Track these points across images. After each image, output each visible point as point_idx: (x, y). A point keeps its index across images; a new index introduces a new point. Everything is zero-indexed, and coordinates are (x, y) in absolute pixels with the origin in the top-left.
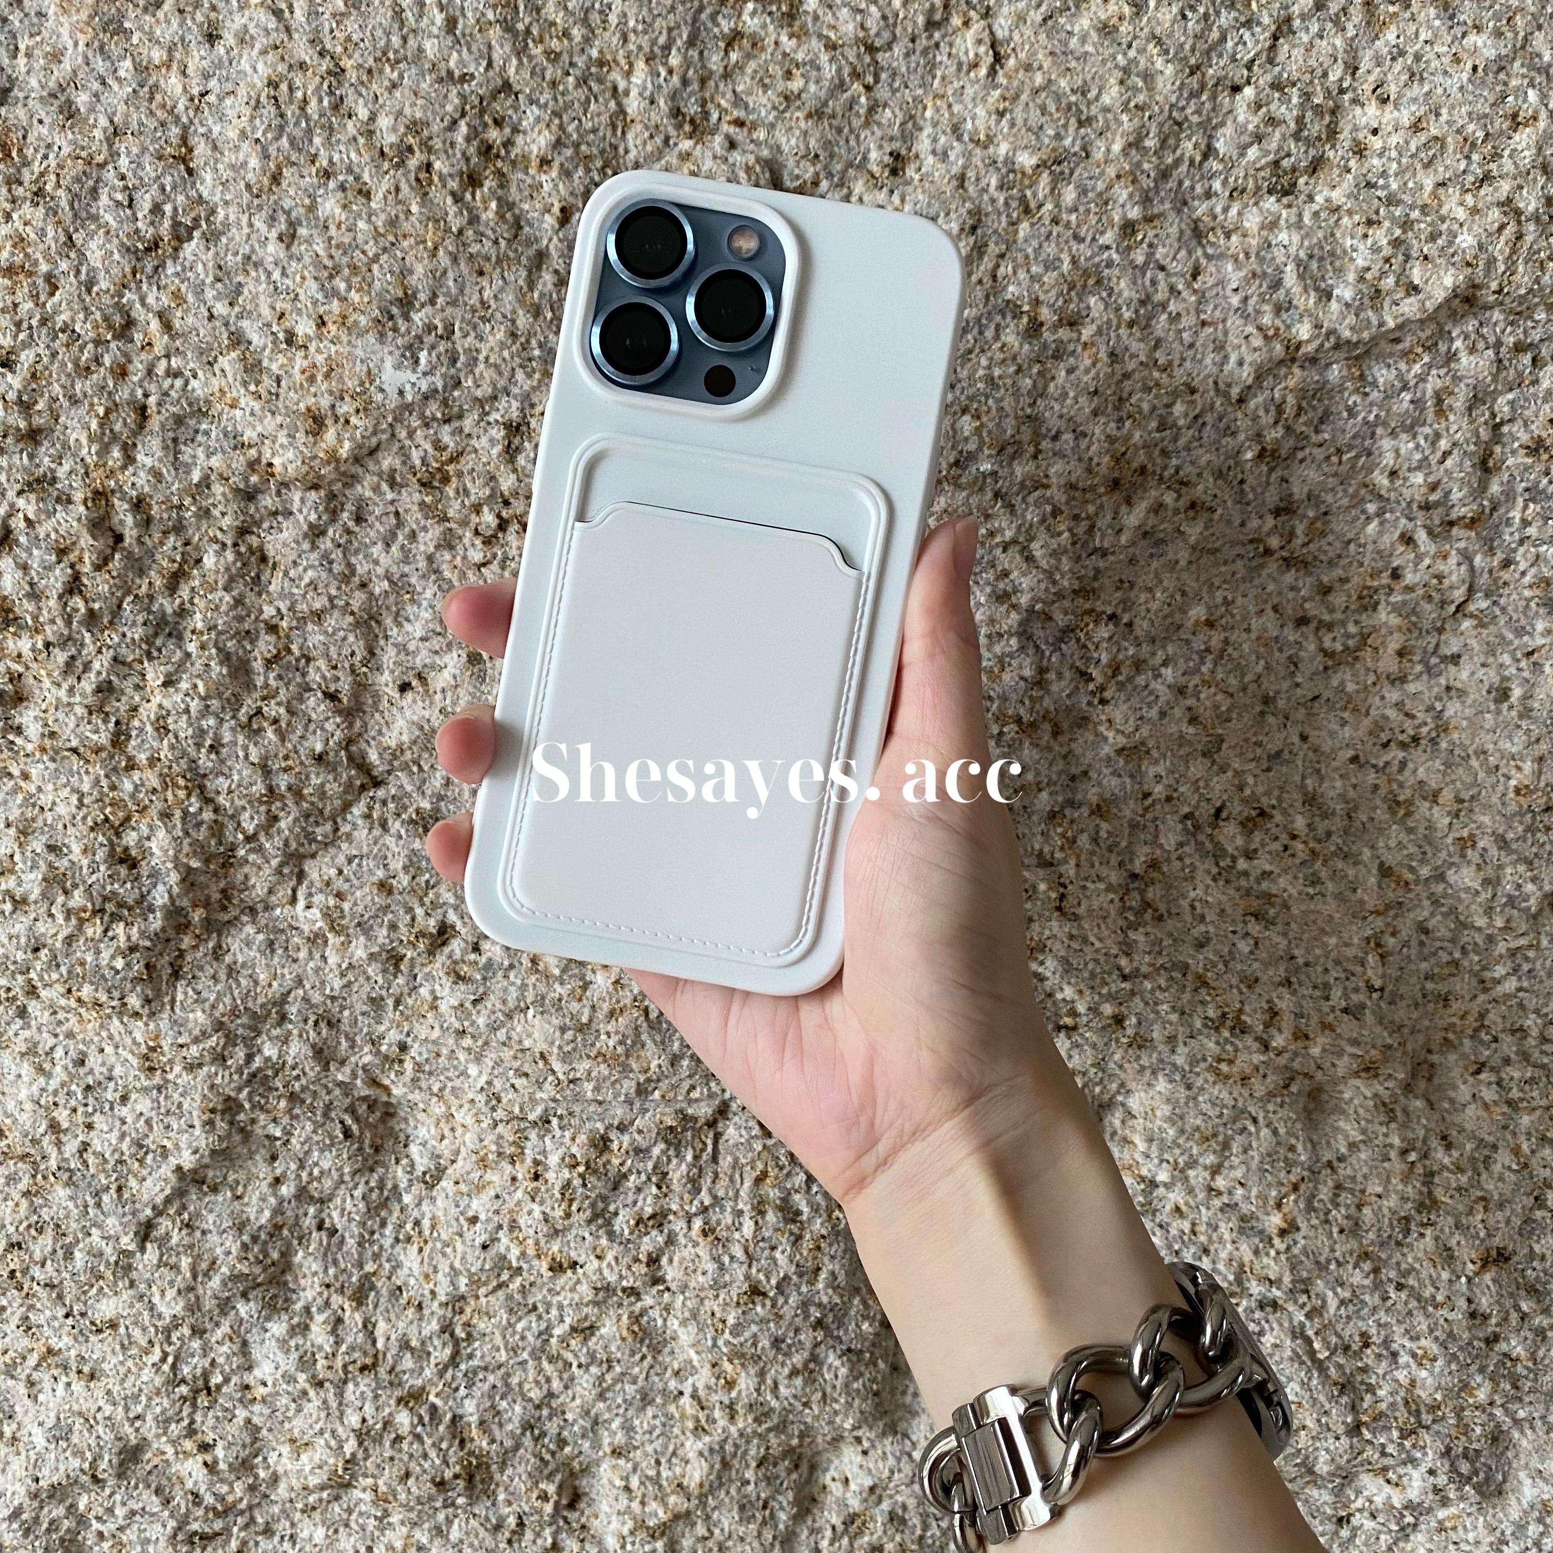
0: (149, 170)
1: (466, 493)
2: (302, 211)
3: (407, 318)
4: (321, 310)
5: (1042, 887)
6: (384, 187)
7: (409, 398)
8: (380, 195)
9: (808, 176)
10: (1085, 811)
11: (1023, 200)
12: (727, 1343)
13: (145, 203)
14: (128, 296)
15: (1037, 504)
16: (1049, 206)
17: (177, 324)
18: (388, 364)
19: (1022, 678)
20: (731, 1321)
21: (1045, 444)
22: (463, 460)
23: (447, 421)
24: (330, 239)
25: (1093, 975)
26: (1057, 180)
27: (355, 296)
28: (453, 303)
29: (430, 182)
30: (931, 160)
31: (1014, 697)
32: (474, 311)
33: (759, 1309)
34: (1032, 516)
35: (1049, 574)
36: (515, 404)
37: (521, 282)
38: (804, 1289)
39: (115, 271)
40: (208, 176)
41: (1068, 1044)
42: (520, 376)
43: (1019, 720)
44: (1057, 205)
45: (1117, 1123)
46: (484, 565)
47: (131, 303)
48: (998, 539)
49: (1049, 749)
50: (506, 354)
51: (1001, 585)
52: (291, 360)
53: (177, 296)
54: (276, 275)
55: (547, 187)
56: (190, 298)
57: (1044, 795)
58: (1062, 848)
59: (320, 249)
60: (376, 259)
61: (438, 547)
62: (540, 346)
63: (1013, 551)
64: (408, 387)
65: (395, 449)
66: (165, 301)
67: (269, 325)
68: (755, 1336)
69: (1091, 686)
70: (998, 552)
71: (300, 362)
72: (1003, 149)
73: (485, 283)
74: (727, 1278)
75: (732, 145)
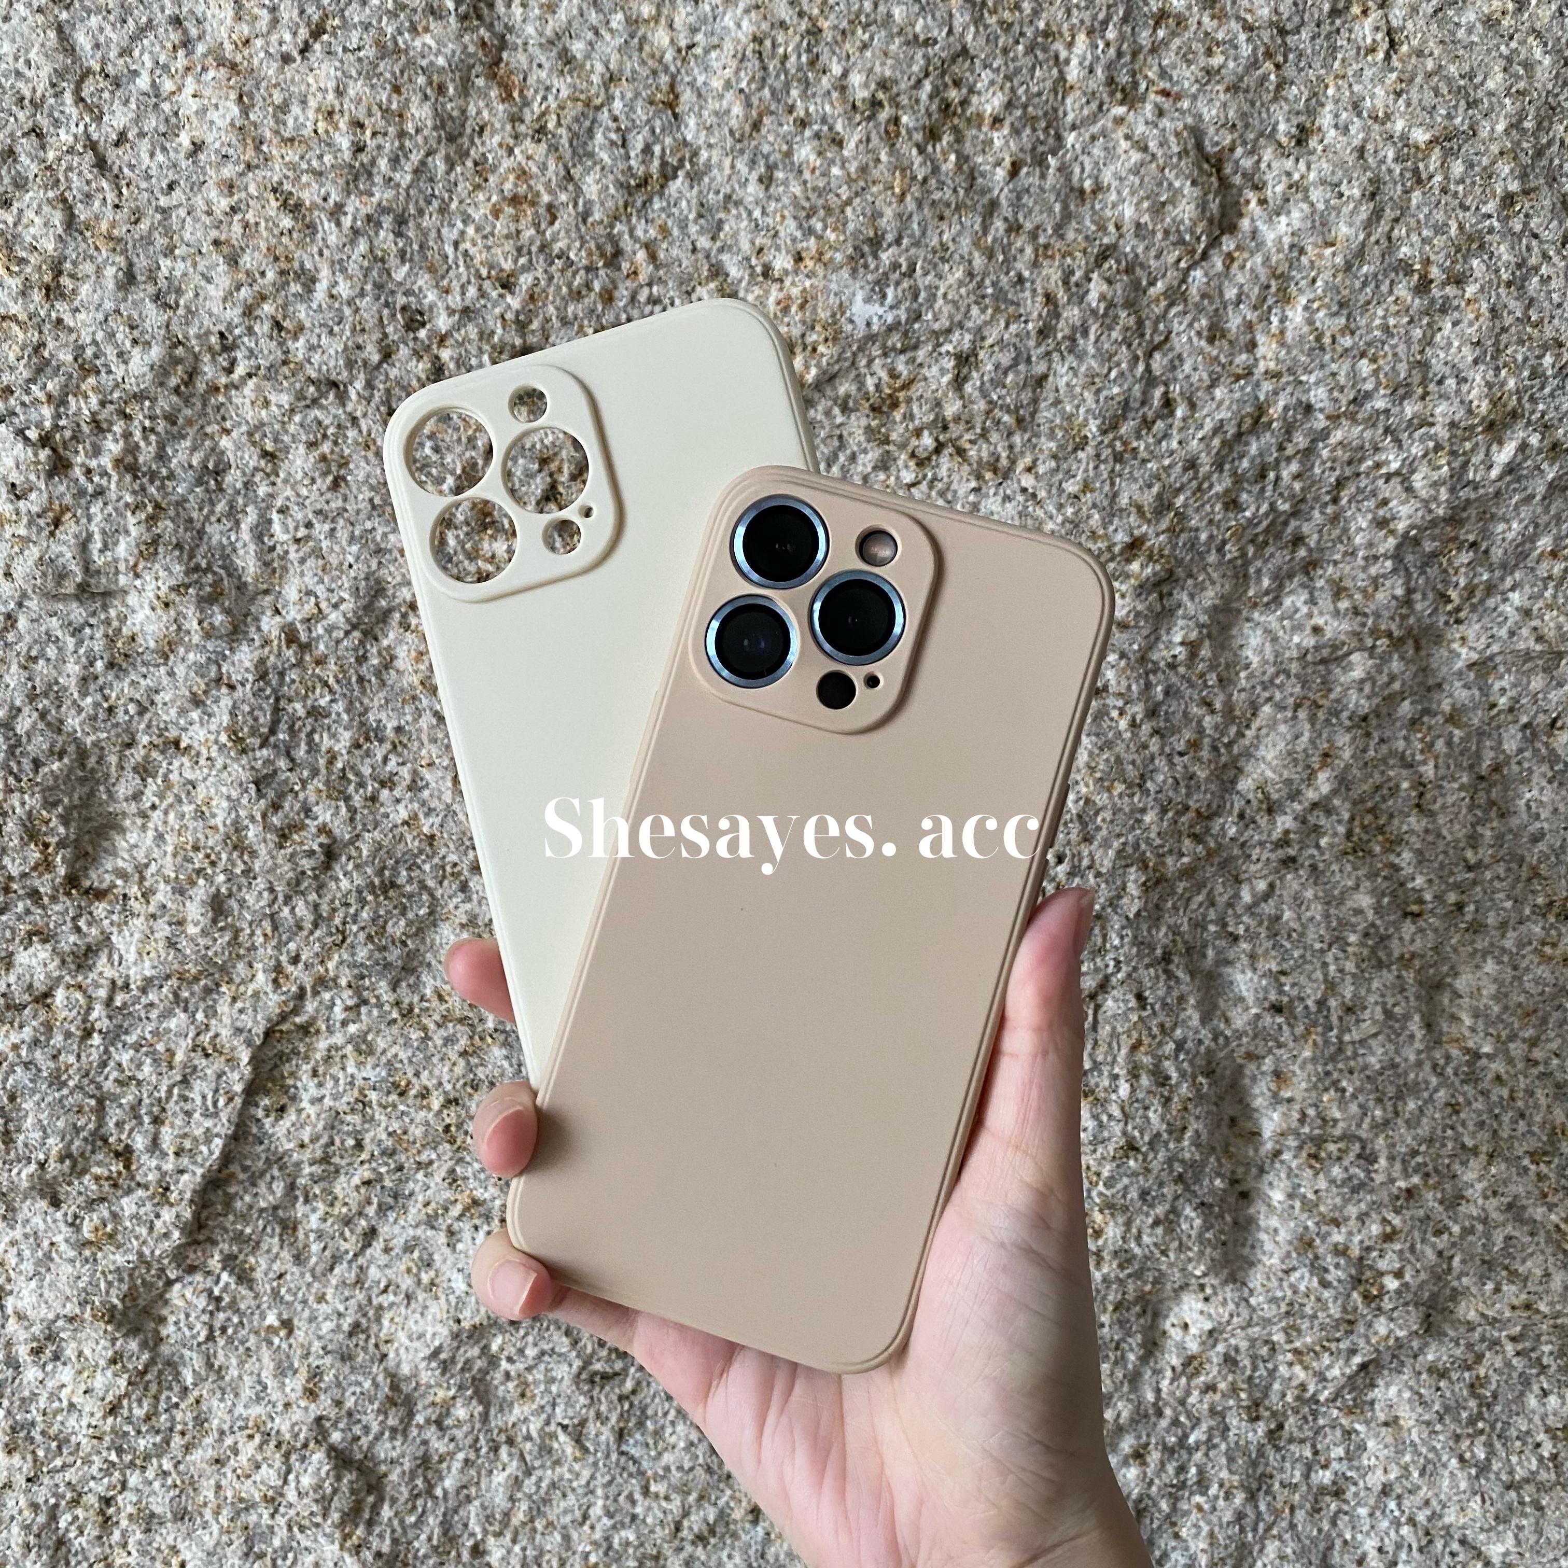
0: (641, 113)
1: (912, 417)
2: (778, 156)
3: (876, 257)
4: (799, 246)
5: (1405, 785)
6: (856, 138)
7: (875, 328)
8: (852, 145)
9: (1227, 142)
10: (1440, 719)
11: (1416, 172)
12: (1100, 1194)
13: (637, 142)
14: (618, 228)
15: (1422, 440)
16: (1438, 178)
17: (662, 255)
18: (859, 297)
19: (1394, 597)
20: (1106, 1173)
21: (1432, 387)
22: (913, 388)
23: (902, 351)
24: (805, 182)
25: (1442, 866)
26: (1448, 154)
27: (831, 236)
28: (917, 244)
29: (898, 134)
30: (1333, 132)
31: (1386, 614)
32: (935, 252)
33: (1132, 1163)
34: (1416, 450)
35: (1426, 502)
36: (968, 337)
37: (977, 227)
38: (1172, 1145)
39: (610, 204)
40: (692, 122)
41: (1413, 929)
42: (975, 311)
43: (1390, 635)
44: (1446, 178)
45: (1446, 1001)
46: (914, 485)
47: (620, 234)
48: (1384, 471)
49: (1412, 661)
50: (963, 291)
51: (1381, 512)
52: (767, 292)
53: (664, 231)
54: (757, 213)
55: (998, 143)
56: (676, 232)
57: (1407, 703)
58: (1422, 752)
59: (796, 189)
60: (849, 202)
61: (875, 468)
62: (994, 284)
63: (1395, 481)
64: (875, 320)
65: (853, 374)
66: (653, 233)
67: (748, 259)
68: (1126, 1188)
69: (1449, 607)
70: (1381, 482)
71: (775, 294)
72: (1399, 125)
73: (945, 227)
74: (1106, 1134)
75: (1161, 113)
